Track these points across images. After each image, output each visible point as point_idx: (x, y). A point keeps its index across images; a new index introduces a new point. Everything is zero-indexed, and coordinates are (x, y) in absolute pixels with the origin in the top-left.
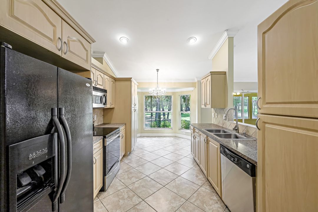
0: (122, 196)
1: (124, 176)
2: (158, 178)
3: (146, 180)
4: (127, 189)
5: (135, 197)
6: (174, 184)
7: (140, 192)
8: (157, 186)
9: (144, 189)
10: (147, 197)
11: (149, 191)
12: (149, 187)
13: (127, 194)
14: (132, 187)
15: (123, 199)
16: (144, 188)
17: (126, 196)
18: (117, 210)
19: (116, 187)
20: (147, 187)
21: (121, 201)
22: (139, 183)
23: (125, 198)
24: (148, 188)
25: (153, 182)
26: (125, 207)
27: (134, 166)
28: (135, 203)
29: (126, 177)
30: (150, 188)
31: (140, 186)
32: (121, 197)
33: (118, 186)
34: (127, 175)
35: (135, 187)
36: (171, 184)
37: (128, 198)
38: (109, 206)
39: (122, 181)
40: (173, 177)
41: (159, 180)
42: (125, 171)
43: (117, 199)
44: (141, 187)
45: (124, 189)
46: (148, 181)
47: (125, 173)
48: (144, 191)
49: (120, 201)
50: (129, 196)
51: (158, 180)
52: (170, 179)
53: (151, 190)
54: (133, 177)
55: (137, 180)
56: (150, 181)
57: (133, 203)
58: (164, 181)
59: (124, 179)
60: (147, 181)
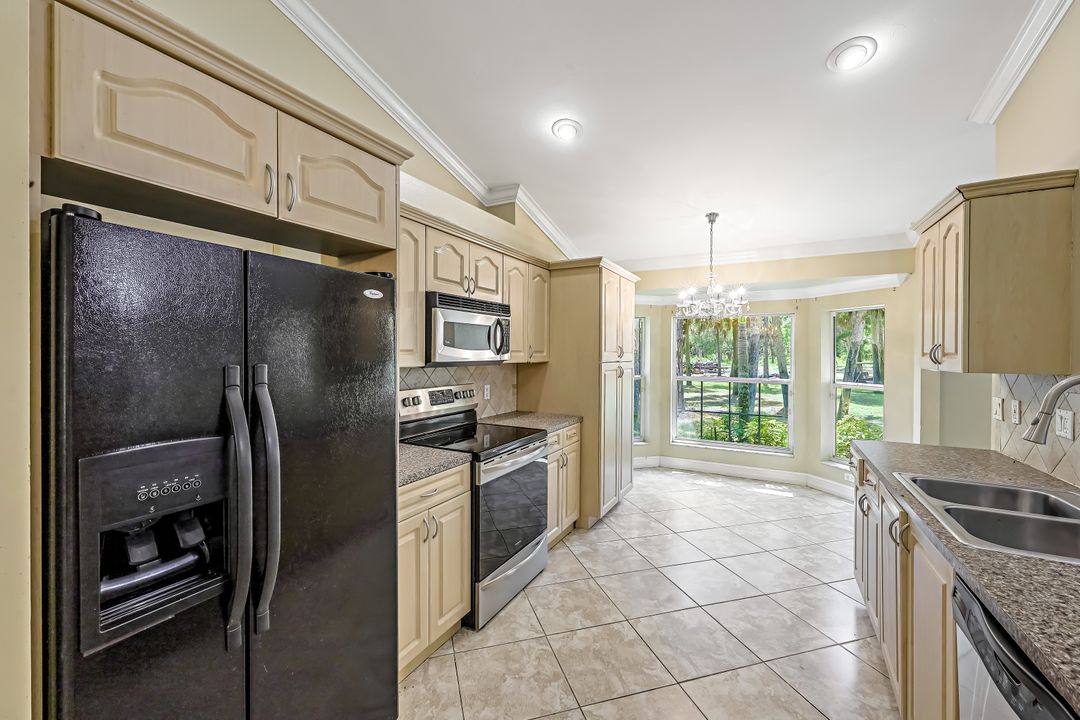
0: (517, 666)
1: (552, 596)
2: (664, 641)
3: (618, 634)
4: (541, 647)
5: (556, 684)
6: (725, 690)
7: (581, 674)
8: (650, 672)
9: (599, 666)
10: (596, 700)
11: (615, 679)
12: (617, 665)
13: (535, 663)
14: (560, 644)
15: (518, 675)
16: (599, 662)
17: (530, 671)
18: (486, 708)
19: (513, 626)
20: (613, 662)
21: (509, 680)
22: (587, 638)
23: (523, 674)
24: (613, 666)
25: (641, 651)
26: (513, 706)
27: (594, 571)
28: (549, 708)
29: (556, 604)
30: (621, 671)
31: (587, 648)
32: (514, 666)
33: (521, 625)
34: (561, 596)
35: (571, 650)
36: (712, 684)
37: (533, 677)
38: (469, 683)
39: (539, 611)
40: (734, 657)
41: (667, 651)
42: (558, 581)
43: (499, 668)
44: (591, 654)
45: (533, 644)
46: (626, 640)
47: (557, 587)
48: (595, 675)
49: (505, 681)
50: (539, 673)
51: (662, 650)
52: (716, 660)
53: (620, 678)
54: (577, 608)
55: (589, 623)
56: (631, 641)
57: (544, 703)
58: (686, 663)
59: (547, 606)
60: (622, 640)
